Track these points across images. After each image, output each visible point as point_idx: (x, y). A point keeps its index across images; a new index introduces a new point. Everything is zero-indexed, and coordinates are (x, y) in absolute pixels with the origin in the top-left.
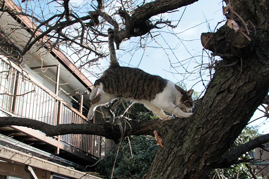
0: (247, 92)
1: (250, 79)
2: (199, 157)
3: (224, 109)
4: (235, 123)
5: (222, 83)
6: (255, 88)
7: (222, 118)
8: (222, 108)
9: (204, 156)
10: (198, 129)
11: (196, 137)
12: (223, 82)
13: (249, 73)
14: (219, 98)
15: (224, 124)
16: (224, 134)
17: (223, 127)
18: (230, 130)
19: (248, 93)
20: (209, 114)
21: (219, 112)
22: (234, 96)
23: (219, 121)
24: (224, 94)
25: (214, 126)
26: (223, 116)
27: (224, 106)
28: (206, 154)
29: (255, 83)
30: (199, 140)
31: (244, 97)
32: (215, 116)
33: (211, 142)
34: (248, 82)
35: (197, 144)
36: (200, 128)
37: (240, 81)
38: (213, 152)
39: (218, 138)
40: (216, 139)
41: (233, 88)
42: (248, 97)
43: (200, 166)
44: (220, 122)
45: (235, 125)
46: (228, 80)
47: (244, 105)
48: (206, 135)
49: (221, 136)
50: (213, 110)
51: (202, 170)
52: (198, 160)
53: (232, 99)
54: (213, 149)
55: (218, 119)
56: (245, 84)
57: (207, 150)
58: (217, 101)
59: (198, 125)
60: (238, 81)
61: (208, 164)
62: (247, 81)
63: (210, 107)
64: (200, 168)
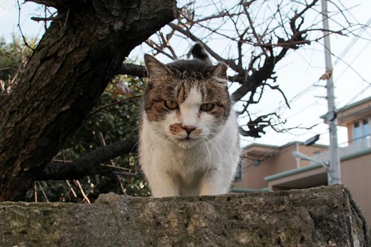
0: (78, 62)
1: (81, 42)
2: (12, 158)
3: (47, 85)
4: (64, 109)
5: (50, 45)
6: (88, 58)
7: (44, 100)
8: (44, 84)
9: (20, 156)
10: (12, 113)
11: (9, 125)
12: (52, 43)
13: (82, 34)
14: (43, 68)
15: (47, 108)
16: (47, 125)
17: (46, 112)
18: (57, 118)
19: (80, 63)
20: (27, 91)
21: (41, 90)
22: (61, 67)
23: (41, 103)
24: (49, 62)
25: (33, 110)
26: (46, 96)
27: (48, 81)
28: (23, 154)
29: (87, 49)
30: (12, 131)
31: (75, 69)
32: (36, 95)
33: (30, 136)
34: (80, 46)
35: (9, 136)
36: (15, 111)
37: (70, 44)
38: (32, 151)
39: (39, 130)
40: (36, 130)
41: (61, 53)
42: (80, 69)
43: (15, 171)
44: (42, 105)
45: (64, 112)
46: (58, 41)
47: (76, 83)
48: (23, 123)
49: (43, 127)
50: (34, 85)
51: (17, 178)
52: (11, 162)
53: (58, 71)
54: (32, 146)
55: (38, 101)
56: (75, 49)
57: (24, 147)
58: (40, 73)
59: (12, 107)
60: (68, 44)
61: (25, 170)
62: (78, 45)
63: (30, 81)
64: (14, 175)
